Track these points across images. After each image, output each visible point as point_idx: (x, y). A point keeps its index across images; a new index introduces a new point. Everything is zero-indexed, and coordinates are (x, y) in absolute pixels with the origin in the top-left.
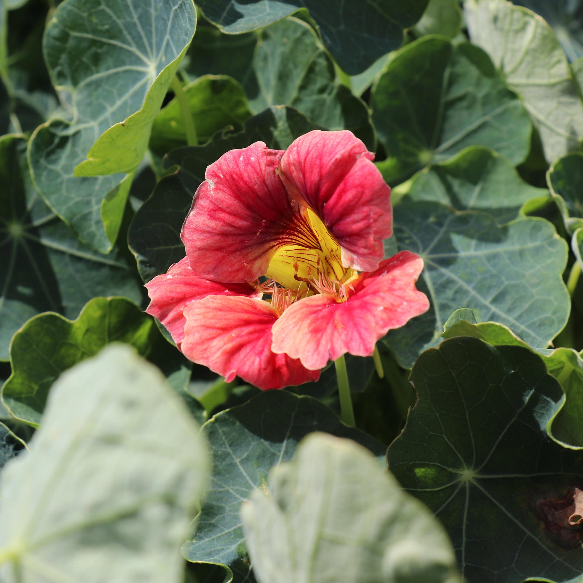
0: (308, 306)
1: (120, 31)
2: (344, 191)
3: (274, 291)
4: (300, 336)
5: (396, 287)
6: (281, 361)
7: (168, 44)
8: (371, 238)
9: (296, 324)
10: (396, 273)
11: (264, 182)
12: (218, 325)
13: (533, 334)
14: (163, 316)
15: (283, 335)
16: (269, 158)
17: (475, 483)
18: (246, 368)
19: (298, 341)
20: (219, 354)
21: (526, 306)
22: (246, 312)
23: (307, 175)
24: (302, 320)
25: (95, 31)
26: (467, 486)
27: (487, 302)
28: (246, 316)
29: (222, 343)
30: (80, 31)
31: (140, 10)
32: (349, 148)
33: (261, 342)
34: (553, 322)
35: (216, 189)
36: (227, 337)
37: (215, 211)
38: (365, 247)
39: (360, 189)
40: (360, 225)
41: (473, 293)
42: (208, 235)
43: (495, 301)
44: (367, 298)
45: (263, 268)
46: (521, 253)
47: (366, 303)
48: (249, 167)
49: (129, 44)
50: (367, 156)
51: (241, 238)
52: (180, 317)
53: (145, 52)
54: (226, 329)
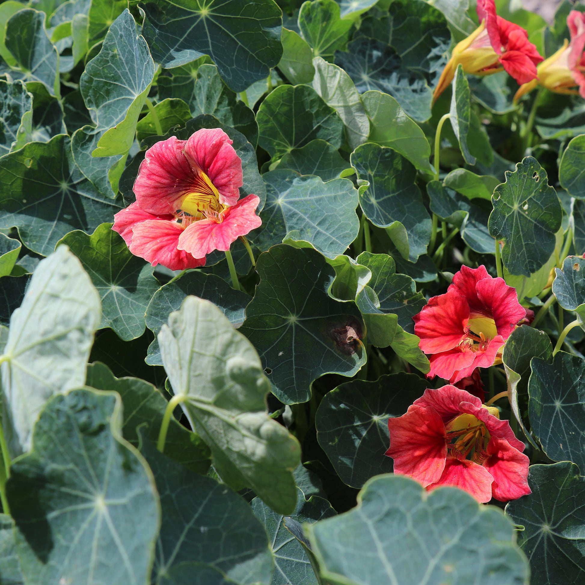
0: (199, 225)
1: (120, 77)
2: (217, 161)
3: (183, 217)
4: (192, 241)
5: (244, 214)
6: (183, 255)
7: (143, 84)
8: (232, 186)
9: (191, 234)
10: (245, 206)
11: (176, 158)
12: (150, 236)
13: (339, 242)
14: (121, 232)
15: (184, 240)
16: (178, 145)
17: (297, 323)
18: (163, 259)
19: (191, 243)
20: (149, 251)
21: (336, 227)
22: (167, 229)
23: (198, 153)
24: (195, 232)
25: (106, 77)
26: (293, 325)
27: (315, 225)
28: (166, 231)
29: (152, 245)
30: (98, 77)
31: (129, 65)
32: (219, 138)
33: (173, 245)
34: (350, 235)
35: (150, 163)
36: (154, 242)
37: (150, 175)
38: (229, 192)
39: (224, 160)
40: (226, 180)
41: (307, 220)
42: (147, 188)
43: (319, 224)
44: (230, 221)
45: (179, 206)
46: (335, 197)
47: (229, 223)
48: (168, 150)
49: (124, 84)
50: (229, 142)
51: (165, 189)
52: (131, 232)
53: (133, 88)
54: (155, 238)
